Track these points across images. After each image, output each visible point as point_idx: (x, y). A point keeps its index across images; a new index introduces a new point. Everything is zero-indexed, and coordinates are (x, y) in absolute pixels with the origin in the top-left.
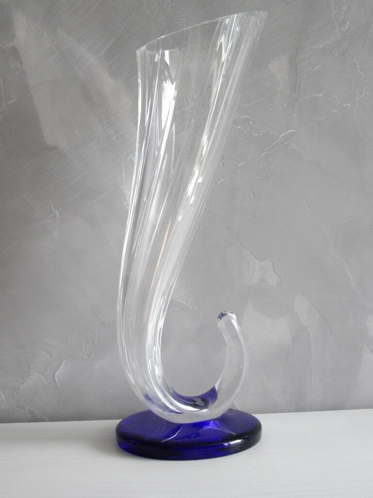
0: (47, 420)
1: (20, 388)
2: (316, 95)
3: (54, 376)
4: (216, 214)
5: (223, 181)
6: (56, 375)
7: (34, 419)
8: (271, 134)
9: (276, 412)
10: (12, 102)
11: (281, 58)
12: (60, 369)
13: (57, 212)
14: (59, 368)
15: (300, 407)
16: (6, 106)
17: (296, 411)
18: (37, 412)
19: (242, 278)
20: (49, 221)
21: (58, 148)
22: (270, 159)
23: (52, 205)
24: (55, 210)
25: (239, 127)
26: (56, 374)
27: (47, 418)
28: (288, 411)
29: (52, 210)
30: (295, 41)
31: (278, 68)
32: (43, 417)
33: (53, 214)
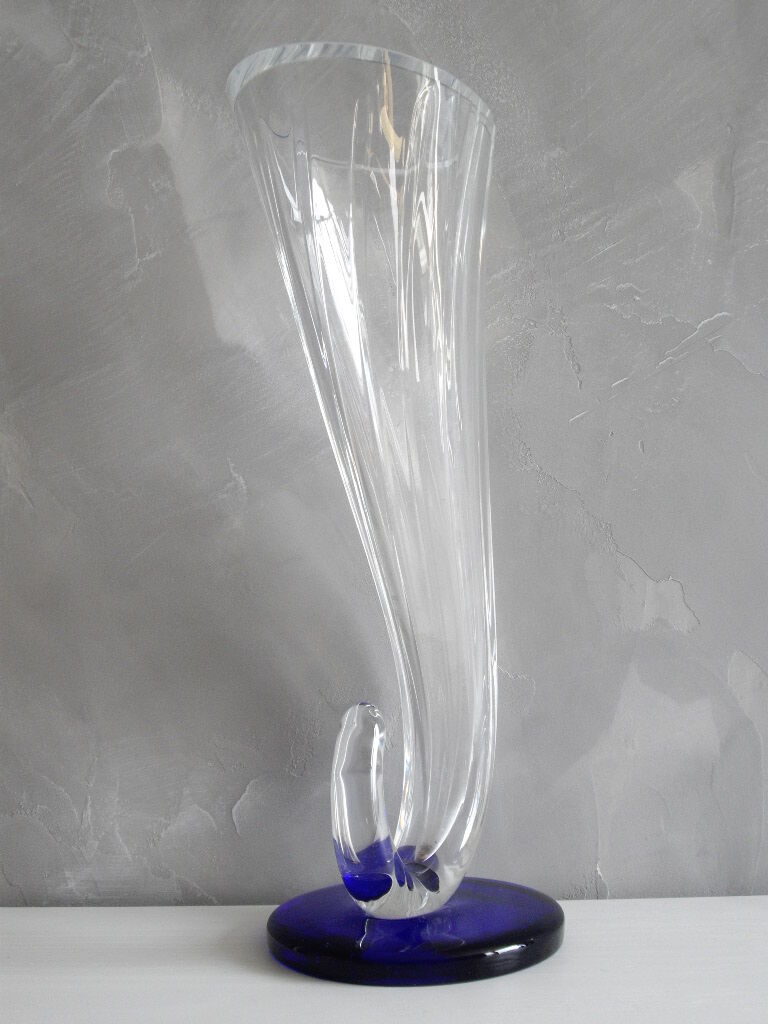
0: (216, 902)
1: (162, 835)
3: (231, 813)
5: (582, 418)
6: (234, 811)
7: (190, 900)
8: (679, 320)
10: (153, 256)
11: (699, 165)
12: (242, 799)
13: (241, 479)
14: (241, 795)
15: (737, 886)
16: (141, 264)
17: (729, 893)
18: (195, 885)
19: (618, 617)
20: (225, 496)
21: (244, 351)
22: (677, 372)
23: (232, 465)
24: (236, 475)
25: (614, 307)
26: (235, 807)
27: (214, 898)
29: (231, 474)
30: (729, 129)
31: (695, 186)
32: (205, 894)
33: (233, 483)
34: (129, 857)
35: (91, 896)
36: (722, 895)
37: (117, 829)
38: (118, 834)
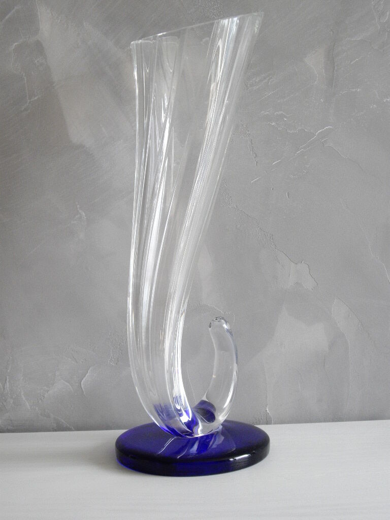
0: (74, 429)
1: (45, 396)
2: (354, 90)
3: (80, 384)
4: (249, 215)
5: (257, 180)
6: (82, 383)
7: (60, 428)
8: (306, 130)
9: (311, 422)
10: (36, 98)
11: (316, 51)
12: (86, 377)
13: (83, 213)
14: (86, 375)
15: (337, 417)
16: (30, 102)
17: (333, 421)
18: (63, 421)
19: (276, 282)
20: (75, 222)
21: (84, 147)
22: (306, 157)
23: (78, 206)
24: (81, 211)
25: (273, 124)
26: (83, 381)
27: (73, 427)
28: (325, 421)
29: (78, 211)
30: (332, 32)
31: (314, 62)
32: (68, 425)
33: (79, 216)
34: (29, 407)
35: (9, 428)
36: (330, 421)
37: (22, 393)
38: (23, 396)
